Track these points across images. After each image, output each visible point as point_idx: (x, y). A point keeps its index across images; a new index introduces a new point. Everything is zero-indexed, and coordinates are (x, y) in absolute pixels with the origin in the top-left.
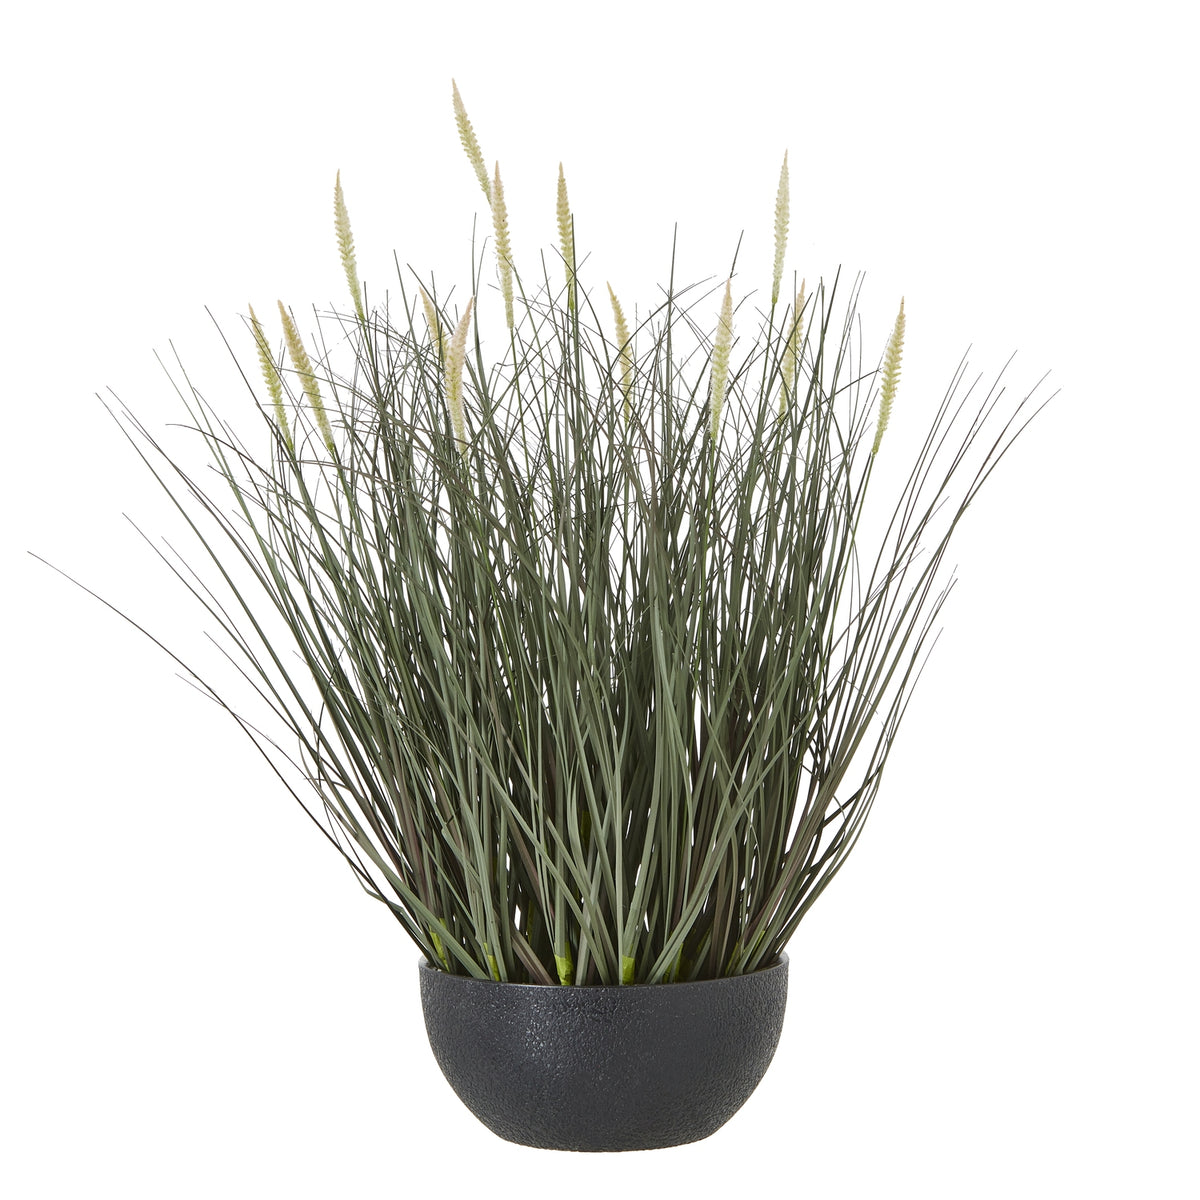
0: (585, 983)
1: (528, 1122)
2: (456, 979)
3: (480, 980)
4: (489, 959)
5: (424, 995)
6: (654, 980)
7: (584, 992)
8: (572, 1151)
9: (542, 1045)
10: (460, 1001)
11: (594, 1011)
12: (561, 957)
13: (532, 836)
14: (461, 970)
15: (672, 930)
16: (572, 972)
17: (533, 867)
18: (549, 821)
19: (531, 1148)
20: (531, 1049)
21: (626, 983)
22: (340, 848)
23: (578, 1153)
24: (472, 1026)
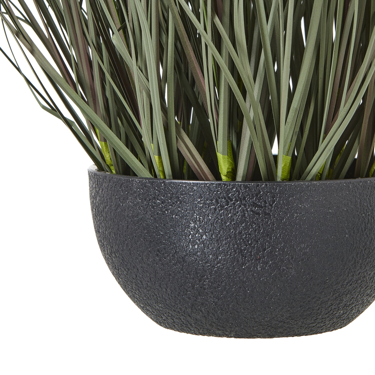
0: (246, 179)
1: (189, 310)
2: (124, 178)
3: (146, 178)
4: (155, 159)
5: (93, 198)
6: (309, 177)
7: (246, 187)
8: (228, 337)
9: (204, 237)
10: (127, 199)
11: (255, 205)
12: (223, 154)
13: (200, 27)
14: (126, 170)
15: (326, 133)
16: (232, 169)
17: (200, 74)
18: (217, 20)
19: (189, 335)
20: (194, 241)
21: (283, 180)
22: (18, 69)
23: (233, 339)
24: (138, 221)
